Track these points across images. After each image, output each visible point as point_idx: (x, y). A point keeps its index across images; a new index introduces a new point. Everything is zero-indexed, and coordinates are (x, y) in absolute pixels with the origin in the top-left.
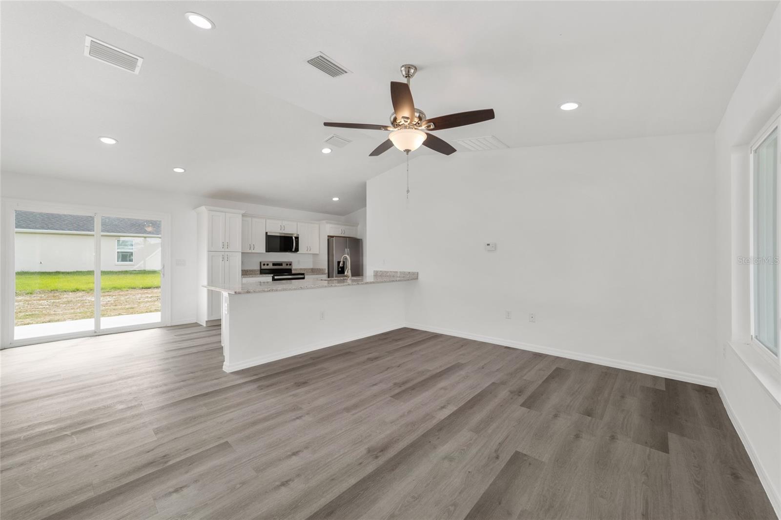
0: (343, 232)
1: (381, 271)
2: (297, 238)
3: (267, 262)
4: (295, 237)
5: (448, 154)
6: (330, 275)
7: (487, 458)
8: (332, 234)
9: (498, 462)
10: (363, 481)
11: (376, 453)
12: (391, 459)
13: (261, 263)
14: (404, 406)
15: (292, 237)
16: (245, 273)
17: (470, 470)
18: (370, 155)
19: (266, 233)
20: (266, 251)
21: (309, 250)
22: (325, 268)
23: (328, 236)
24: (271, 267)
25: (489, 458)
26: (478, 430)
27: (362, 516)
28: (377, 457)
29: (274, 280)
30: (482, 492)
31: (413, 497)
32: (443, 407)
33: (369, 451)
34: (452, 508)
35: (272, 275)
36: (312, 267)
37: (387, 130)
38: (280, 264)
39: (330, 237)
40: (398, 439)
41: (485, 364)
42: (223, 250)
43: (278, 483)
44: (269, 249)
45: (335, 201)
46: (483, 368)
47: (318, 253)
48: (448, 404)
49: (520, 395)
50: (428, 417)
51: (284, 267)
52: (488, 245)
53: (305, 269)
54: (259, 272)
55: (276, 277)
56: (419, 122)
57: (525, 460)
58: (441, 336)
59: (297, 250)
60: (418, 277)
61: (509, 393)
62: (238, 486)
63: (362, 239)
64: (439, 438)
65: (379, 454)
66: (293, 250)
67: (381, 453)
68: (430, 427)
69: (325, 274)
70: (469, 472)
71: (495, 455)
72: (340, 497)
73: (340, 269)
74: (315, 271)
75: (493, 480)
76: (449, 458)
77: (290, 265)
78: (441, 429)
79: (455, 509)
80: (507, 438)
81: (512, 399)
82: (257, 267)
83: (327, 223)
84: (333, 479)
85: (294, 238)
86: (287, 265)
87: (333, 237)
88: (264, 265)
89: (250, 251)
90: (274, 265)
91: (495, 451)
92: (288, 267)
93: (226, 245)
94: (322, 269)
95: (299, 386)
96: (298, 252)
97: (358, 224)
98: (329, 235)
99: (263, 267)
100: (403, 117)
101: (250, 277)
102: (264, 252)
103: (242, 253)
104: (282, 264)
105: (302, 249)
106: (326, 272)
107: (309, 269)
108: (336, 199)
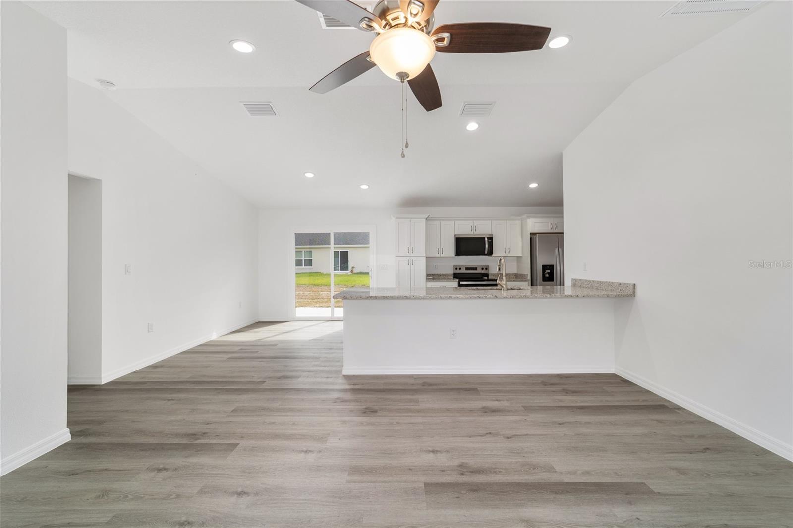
0: (554, 228)
1: (580, 280)
2: (491, 239)
3: (460, 266)
4: (488, 238)
6: (534, 283)
11: (465, 470)
13: (453, 267)
15: (484, 238)
16: (432, 277)
19: (455, 235)
20: (456, 255)
21: (507, 252)
22: (527, 274)
23: (531, 234)
24: (464, 271)
29: (459, 285)
33: (461, 465)
35: (458, 280)
36: (516, 272)
38: (474, 269)
39: (533, 235)
40: (500, 472)
42: (409, 255)
45: (534, 188)
47: (521, 255)
51: (479, 271)
54: (452, 277)
55: (462, 283)
59: (491, 253)
60: (635, 292)
66: (486, 253)
69: (526, 281)
73: (547, 276)
74: (518, 277)
77: (486, 269)
82: (450, 272)
83: (528, 218)
84: (410, 469)
85: (486, 239)
86: (482, 269)
87: (536, 234)
88: (457, 269)
89: (439, 256)
90: (467, 269)
92: (485, 272)
93: (410, 250)
96: (493, 255)
98: (531, 232)
99: (456, 272)
101: (443, 281)
102: (454, 255)
103: (426, 257)
104: (477, 268)
105: (498, 251)
106: (529, 278)
107: (513, 274)
108: (533, 185)
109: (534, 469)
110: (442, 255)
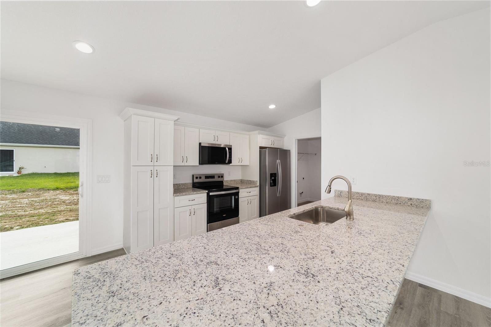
0: (273, 144)
2: (230, 149)
3: (200, 175)
8: (263, 145)
13: (193, 176)
15: (225, 149)
16: (178, 189)
19: (200, 144)
21: (240, 162)
24: (203, 180)
29: (209, 196)
35: (207, 191)
36: (241, 179)
38: (212, 177)
39: (261, 148)
42: (152, 164)
44: (203, 161)
47: (249, 165)
51: (216, 179)
53: (234, 181)
54: (191, 186)
55: (211, 194)
59: (230, 162)
63: (290, 150)
66: (227, 162)
69: (257, 187)
77: (222, 177)
82: (189, 181)
83: (259, 134)
85: (227, 149)
86: (219, 177)
87: (264, 148)
88: (197, 178)
89: (183, 164)
90: (206, 177)
92: (220, 179)
93: (154, 158)
94: (254, 182)
96: (231, 164)
97: (285, 136)
98: (261, 146)
99: (195, 180)
102: (198, 164)
103: (174, 166)
104: (214, 176)
105: (235, 160)
106: (258, 184)
108: (272, 107)
110: (186, 164)
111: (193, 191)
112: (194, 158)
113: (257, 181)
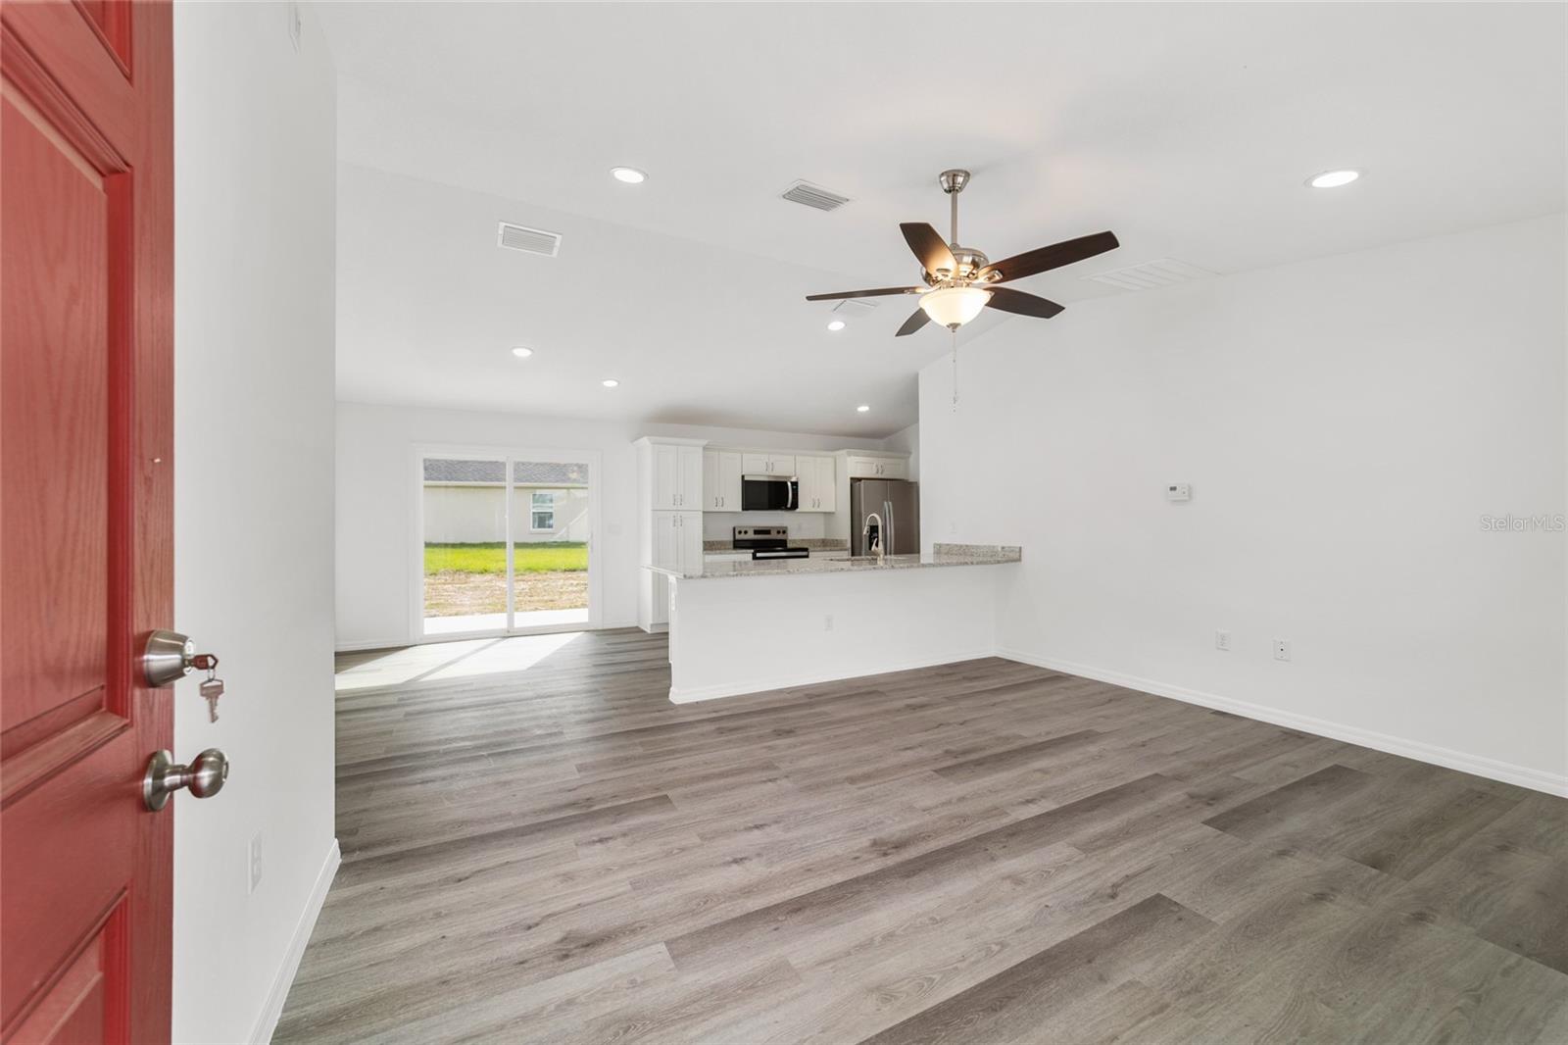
0: (878, 473)
1: (948, 545)
2: (795, 484)
3: (745, 527)
4: (792, 483)
5: (1048, 316)
6: (857, 551)
7: (1090, 893)
8: (857, 475)
9: (1112, 903)
10: (856, 881)
11: (885, 848)
12: (910, 862)
13: (734, 529)
14: (954, 789)
15: (786, 483)
16: (710, 546)
17: (1050, 904)
18: (897, 335)
19: (743, 477)
20: (743, 509)
21: (815, 506)
22: (844, 538)
23: (852, 479)
24: (751, 536)
25: (1094, 894)
26: (1088, 848)
27: (842, 923)
28: (885, 854)
29: (755, 558)
30: (1060, 939)
31: (932, 919)
32: (1029, 802)
33: (875, 843)
34: (996, 948)
35: (752, 551)
36: (823, 537)
37: (914, 293)
38: (767, 532)
39: (854, 480)
40: (929, 836)
41: (1151, 739)
42: (675, 507)
43: (729, 859)
44: (748, 505)
45: (862, 413)
46: (1144, 746)
47: (833, 510)
48: (1042, 797)
49: (1209, 804)
50: (996, 811)
51: (774, 536)
52: (1173, 489)
53: (809, 541)
54: (732, 546)
55: (758, 555)
56: (974, 272)
57: (1172, 911)
58: (1068, 677)
59: (795, 506)
60: (1020, 556)
61: (1186, 796)
62: (675, 851)
64: (1005, 847)
65: (889, 851)
66: (789, 506)
67: (894, 850)
68: (993, 828)
69: (846, 550)
70: (1047, 906)
71: (1109, 891)
72: (815, 893)
74: (827, 544)
75: (1089, 926)
76: (1016, 880)
77: (784, 532)
78: (1013, 835)
79: (999, 952)
80: (1148, 869)
81: (1188, 807)
82: (729, 538)
83: (849, 455)
84: (809, 870)
85: (789, 484)
86: (779, 532)
87: (860, 480)
88: (740, 532)
89: (717, 509)
90: (756, 532)
91: (1113, 886)
92: (780, 537)
93: (679, 499)
94: (841, 541)
95: (780, 735)
96: (798, 510)
97: (909, 453)
98: (853, 476)
99: (738, 537)
100: (938, 270)
101: (716, 554)
102: (740, 510)
103: (704, 512)
104: (770, 531)
105: (804, 504)
106: (849, 545)
107: (819, 540)
108: (863, 409)
109: (965, 821)
110: (722, 510)
111: (734, 551)
112: (734, 500)
113: (846, 541)
